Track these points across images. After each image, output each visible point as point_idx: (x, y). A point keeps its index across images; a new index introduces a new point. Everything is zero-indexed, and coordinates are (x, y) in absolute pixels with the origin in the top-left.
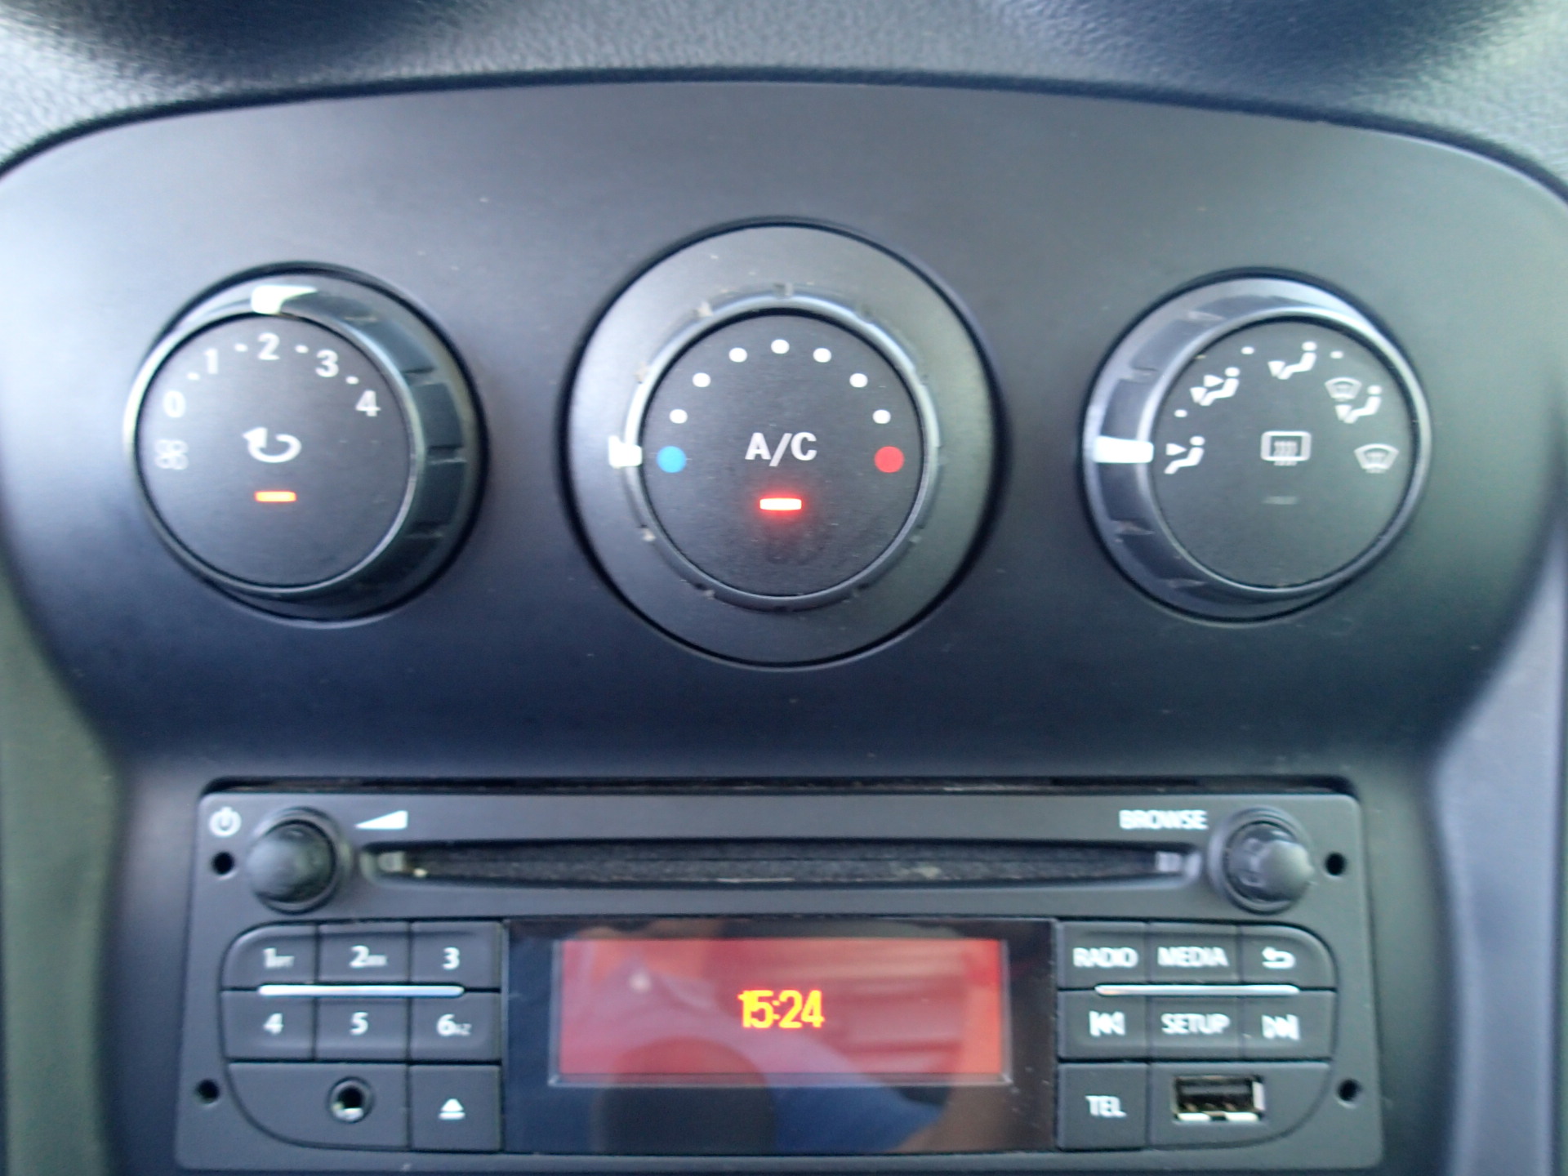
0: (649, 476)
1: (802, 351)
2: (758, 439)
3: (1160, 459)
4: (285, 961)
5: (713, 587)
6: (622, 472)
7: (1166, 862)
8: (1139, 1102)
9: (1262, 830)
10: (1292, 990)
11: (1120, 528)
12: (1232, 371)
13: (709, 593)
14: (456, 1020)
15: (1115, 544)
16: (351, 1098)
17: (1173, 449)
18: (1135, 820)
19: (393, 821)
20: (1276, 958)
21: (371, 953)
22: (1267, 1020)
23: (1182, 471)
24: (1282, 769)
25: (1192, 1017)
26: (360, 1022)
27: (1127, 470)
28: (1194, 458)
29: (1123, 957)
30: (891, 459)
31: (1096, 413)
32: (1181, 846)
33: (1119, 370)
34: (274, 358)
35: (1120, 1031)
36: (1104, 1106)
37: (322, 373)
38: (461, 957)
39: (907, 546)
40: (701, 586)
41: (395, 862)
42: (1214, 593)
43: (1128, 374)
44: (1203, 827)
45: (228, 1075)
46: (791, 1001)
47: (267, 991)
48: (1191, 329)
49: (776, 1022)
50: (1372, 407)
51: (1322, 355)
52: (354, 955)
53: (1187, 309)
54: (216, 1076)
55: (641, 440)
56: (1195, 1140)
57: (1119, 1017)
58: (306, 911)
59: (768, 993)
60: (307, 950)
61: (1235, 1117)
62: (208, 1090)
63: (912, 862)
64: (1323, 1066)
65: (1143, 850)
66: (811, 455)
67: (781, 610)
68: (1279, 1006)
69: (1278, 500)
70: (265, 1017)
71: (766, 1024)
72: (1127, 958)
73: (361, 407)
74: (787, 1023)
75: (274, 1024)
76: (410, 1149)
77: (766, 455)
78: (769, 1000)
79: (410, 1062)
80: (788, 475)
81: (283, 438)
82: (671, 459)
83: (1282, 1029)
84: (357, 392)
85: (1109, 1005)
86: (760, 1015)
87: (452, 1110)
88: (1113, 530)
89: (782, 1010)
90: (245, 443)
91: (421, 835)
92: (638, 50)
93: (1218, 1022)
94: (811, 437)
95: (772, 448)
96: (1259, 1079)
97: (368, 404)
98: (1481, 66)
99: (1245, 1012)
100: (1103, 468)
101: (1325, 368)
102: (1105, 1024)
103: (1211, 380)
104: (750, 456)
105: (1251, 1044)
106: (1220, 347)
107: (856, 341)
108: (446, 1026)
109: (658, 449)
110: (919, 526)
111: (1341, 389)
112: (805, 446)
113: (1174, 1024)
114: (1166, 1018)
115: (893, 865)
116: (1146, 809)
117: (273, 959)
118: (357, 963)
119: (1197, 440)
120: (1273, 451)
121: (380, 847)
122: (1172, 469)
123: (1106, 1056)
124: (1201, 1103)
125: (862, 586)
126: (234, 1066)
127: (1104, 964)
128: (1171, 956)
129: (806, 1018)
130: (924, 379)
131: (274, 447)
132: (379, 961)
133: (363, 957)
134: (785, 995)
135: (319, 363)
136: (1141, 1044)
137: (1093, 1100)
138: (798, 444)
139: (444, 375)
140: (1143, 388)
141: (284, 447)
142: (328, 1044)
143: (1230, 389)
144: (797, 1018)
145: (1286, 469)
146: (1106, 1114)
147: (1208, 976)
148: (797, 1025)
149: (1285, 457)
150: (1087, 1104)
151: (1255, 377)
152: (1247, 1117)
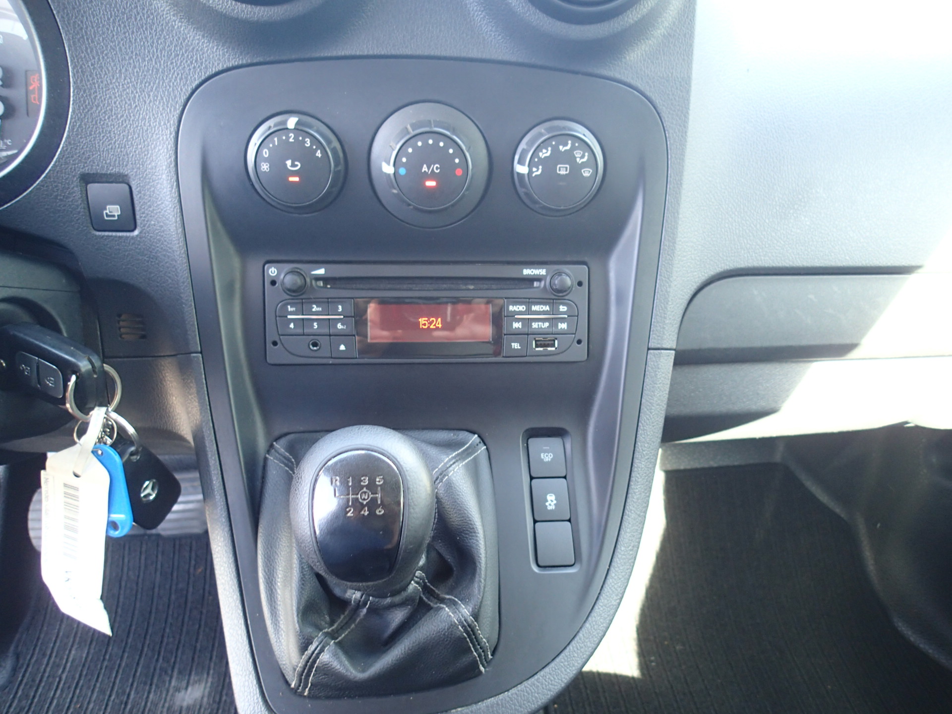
0: (396, 175)
1: (436, 143)
2: (425, 166)
3: (530, 172)
4: (293, 309)
5: (413, 205)
6: (389, 175)
7: (536, 284)
8: (526, 345)
9: (560, 274)
10: (566, 316)
11: (524, 190)
12: (550, 149)
13: (411, 207)
14: (342, 325)
15: (522, 195)
16: (315, 345)
17: (534, 169)
18: (527, 272)
19: (321, 271)
20: (563, 308)
21: (317, 307)
22: (559, 324)
23: (536, 175)
24: (568, 259)
25: (540, 323)
26: (315, 325)
27: (523, 175)
28: (539, 172)
29: (522, 308)
30: (459, 172)
31: (517, 157)
32: (539, 279)
33: (523, 146)
34: (293, 141)
35: (520, 327)
36: (516, 346)
37: (306, 145)
38: (342, 308)
39: (464, 195)
40: (409, 205)
41: (321, 284)
42: (544, 208)
43: (525, 147)
44: (545, 274)
45: (280, 339)
46: (433, 321)
47: (289, 317)
48: (541, 135)
49: (429, 327)
50: (585, 159)
51: (573, 145)
52: (313, 308)
53: (541, 129)
54: (277, 339)
55: (394, 165)
56: (539, 355)
57: (520, 323)
58: (299, 295)
59: (427, 319)
60: (300, 306)
61: (549, 349)
62: (275, 343)
63: (466, 284)
64: (574, 336)
65: (531, 280)
66: (439, 170)
67: (430, 212)
68: (562, 320)
69: (561, 184)
70: (290, 324)
71: (426, 327)
72: (523, 308)
73: (317, 155)
74: (432, 327)
75: (292, 326)
76: (332, 358)
77: (427, 171)
78: (427, 321)
79: (330, 335)
80: (432, 177)
81: (296, 163)
82: (402, 171)
83: (563, 326)
84: (316, 151)
85: (518, 320)
86: (425, 325)
87: (342, 347)
88: (521, 191)
89: (431, 323)
90: (286, 165)
91: (329, 275)
92: (389, 50)
93: (547, 324)
94: (439, 166)
95: (429, 169)
96: (556, 339)
97: (319, 154)
98: (623, 60)
99: (554, 322)
100: (518, 174)
101: (573, 148)
102: (517, 325)
103: (544, 151)
104: (423, 171)
105: (554, 330)
106: (547, 142)
107: (450, 140)
108: (340, 326)
109: (399, 168)
110: (467, 190)
111: (578, 154)
112: (437, 168)
113: (535, 325)
114: (533, 324)
115: (461, 285)
116: (530, 269)
117: (290, 309)
118: (314, 310)
119: (540, 167)
120: (560, 170)
121: (318, 278)
122: (534, 175)
123: (517, 334)
124: (541, 346)
125: (453, 206)
126: (281, 337)
127: (517, 310)
128: (535, 308)
129: (437, 325)
130: (468, 151)
131: (293, 165)
132: (320, 309)
133: (315, 308)
134: (431, 319)
135: (306, 142)
136: (526, 330)
137: (513, 344)
138: (436, 168)
139: (336, 144)
140: (528, 151)
141: (297, 165)
142: (306, 331)
143: (548, 154)
144: (435, 325)
145: (563, 175)
146: (516, 348)
147: (544, 313)
148: (435, 327)
149: (563, 172)
150: (512, 346)
151: (555, 150)
152: (553, 349)
